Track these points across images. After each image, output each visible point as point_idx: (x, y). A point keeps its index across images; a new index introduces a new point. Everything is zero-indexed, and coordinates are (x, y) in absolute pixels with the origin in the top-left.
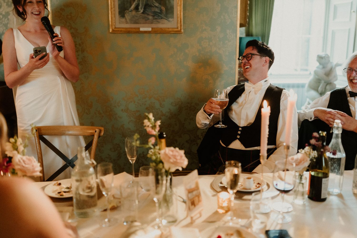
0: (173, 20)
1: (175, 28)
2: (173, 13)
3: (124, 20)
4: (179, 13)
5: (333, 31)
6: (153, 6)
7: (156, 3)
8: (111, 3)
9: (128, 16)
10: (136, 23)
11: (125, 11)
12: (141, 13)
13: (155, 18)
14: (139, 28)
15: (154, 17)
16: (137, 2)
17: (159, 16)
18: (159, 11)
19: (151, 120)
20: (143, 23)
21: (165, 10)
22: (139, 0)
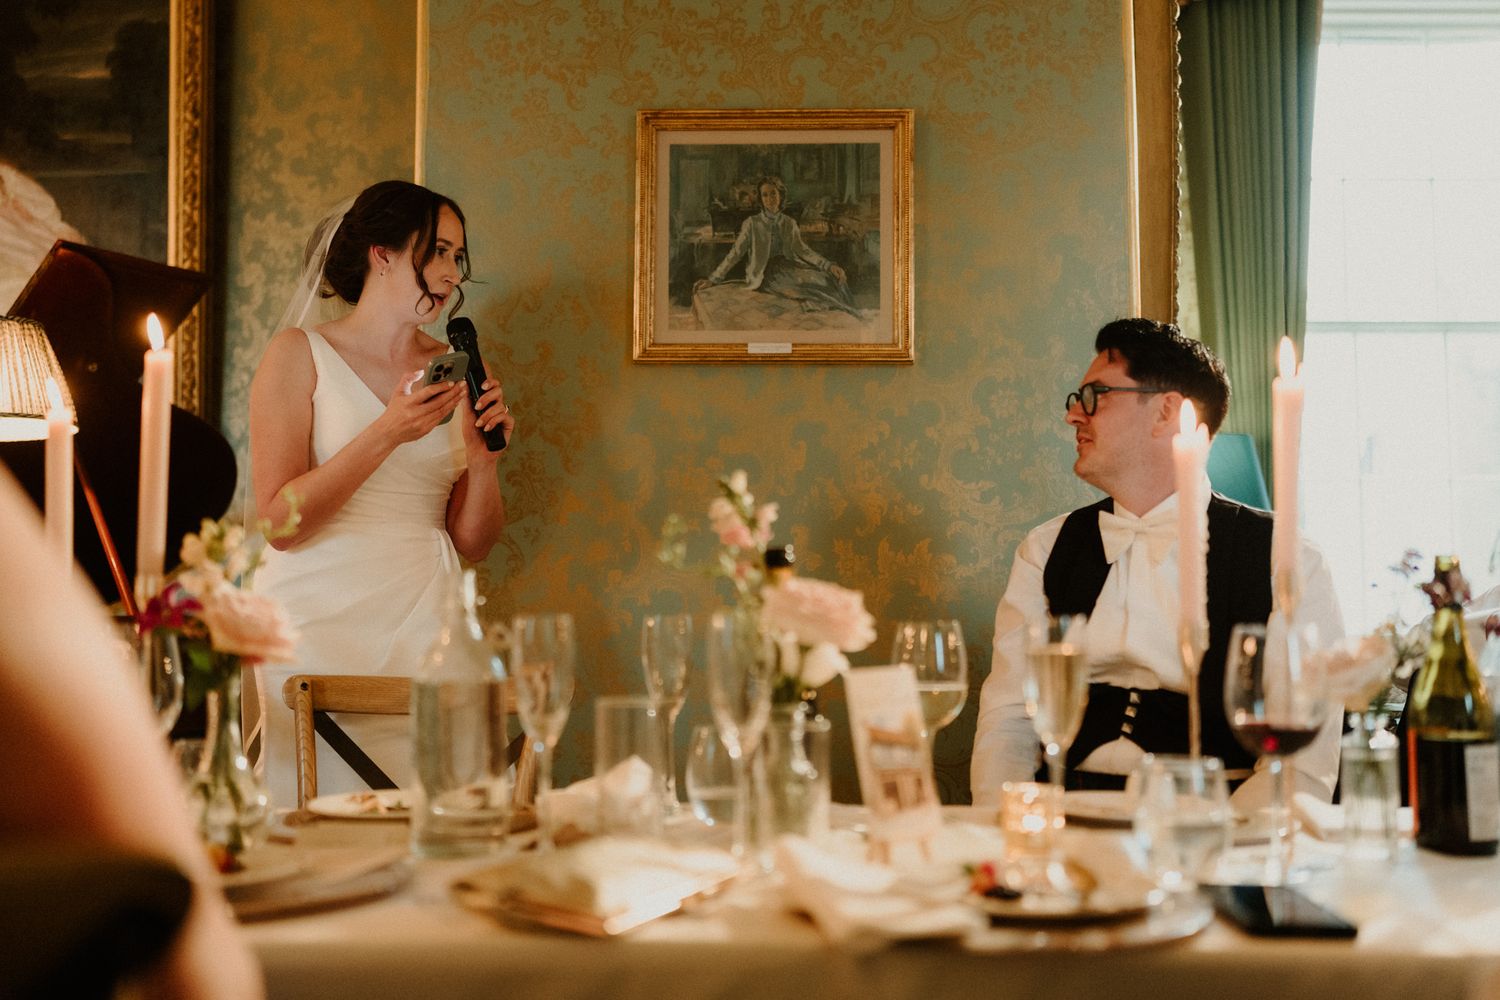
0: (876, 315)
1: (887, 345)
2: (877, 289)
3: (687, 315)
4: (898, 286)
6: (803, 262)
7: (812, 253)
8: (642, 254)
9: (705, 300)
10: (732, 325)
11: (696, 284)
12: (755, 290)
13: (806, 309)
14: (746, 345)
15: (803, 304)
16: (739, 252)
17: (823, 300)
18: (823, 283)
19: (737, 500)
20: (761, 327)
21: (845, 278)
22: (747, 245)
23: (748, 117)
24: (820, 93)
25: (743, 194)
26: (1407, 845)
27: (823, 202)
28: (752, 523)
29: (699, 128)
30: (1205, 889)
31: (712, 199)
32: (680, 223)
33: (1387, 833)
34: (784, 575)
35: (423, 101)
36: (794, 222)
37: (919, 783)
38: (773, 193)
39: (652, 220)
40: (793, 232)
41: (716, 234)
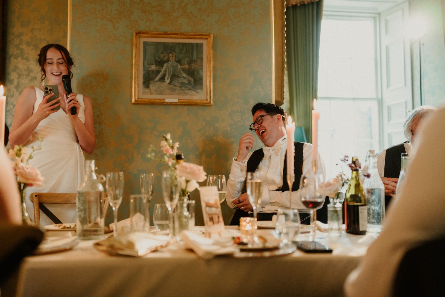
1: (205, 100)
2: (202, 84)
4: (208, 84)
5: (389, 134)
6: (181, 77)
7: (184, 74)
8: (135, 73)
9: (153, 86)
10: (161, 93)
11: (150, 82)
12: (167, 84)
14: (165, 99)
15: (181, 88)
16: (163, 73)
17: (187, 87)
18: (187, 82)
19: (168, 141)
20: (169, 94)
21: (193, 81)
22: (165, 71)
23: (166, 34)
24: (186, 28)
25: (164, 56)
26: (344, 232)
27: (187, 59)
28: (172, 148)
29: (152, 37)
30: (294, 243)
31: (155, 58)
32: (146, 64)
33: (339, 229)
34: (181, 162)
35: (70, 26)
36: (179, 65)
37: (218, 217)
38: (173, 56)
39: (138, 63)
40: (178, 68)
41: (157, 67)
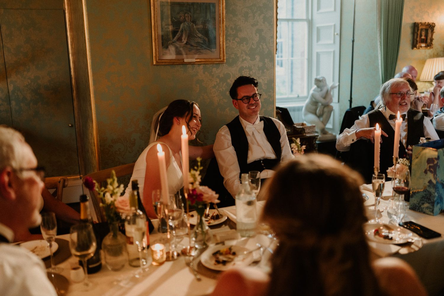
0: (215, 50)
1: (218, 59)
2: (215, 43)
3: (167, 51)
4: (221, 43)
5: (317, 53)
6: (197, 36)
7: (199, 33)
10: (179, 53)
11: (169, 43)
12: (185, 44)
13: (198, 49)
14: (183, 60)
16: (180, 33)
17: (202, 47)
20: (187, 54)
21: (208, 40)
22: (182, 31)
25: (180, 17)
27: (201, 19)
32: (164, 25)
36: (194, 25)
38: (188, 16)
40: (194, 28)
41: (174, 28)
